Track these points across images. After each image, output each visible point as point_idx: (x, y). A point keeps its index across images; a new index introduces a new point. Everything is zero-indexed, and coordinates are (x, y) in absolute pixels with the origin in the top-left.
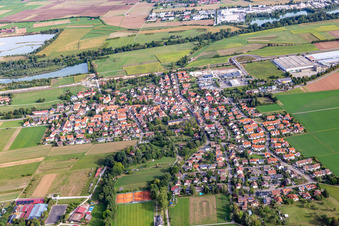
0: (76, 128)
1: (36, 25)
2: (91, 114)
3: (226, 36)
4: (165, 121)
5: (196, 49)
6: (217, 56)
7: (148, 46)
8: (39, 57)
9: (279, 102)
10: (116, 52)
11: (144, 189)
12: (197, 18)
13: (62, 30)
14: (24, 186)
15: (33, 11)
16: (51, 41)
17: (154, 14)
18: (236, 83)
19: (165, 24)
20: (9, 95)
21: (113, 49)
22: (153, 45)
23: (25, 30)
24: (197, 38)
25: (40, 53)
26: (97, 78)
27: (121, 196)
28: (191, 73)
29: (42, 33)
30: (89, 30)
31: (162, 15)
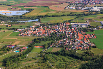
0: (29, 33)
1: (25, 8)
2: (34, 30)
3: (90, 15)
4: (56, 33)
5: (77, 18)
6: (83, 20)
7: (61, 16)
8: (23, 16)
9: (94, 32)
10: (50, 16)
11: (42, 46)
12: (83, 9)
13: (34, 9)
14: (11, 43)
15: (25, 3)
16: (28, 12)
17: (68, 7)
18: (84, 26)
19: (71, 10)
20: (11, 25)
21: (49, 16)
22: (63, 15)
23: (21, 9)
24: (79, 15)
25: (24, 15)
26: (40, 23)
27: (36, 46)
28: (71, 24)
29: (26, 10)
30: (43, 10)
31: (71, 7)
